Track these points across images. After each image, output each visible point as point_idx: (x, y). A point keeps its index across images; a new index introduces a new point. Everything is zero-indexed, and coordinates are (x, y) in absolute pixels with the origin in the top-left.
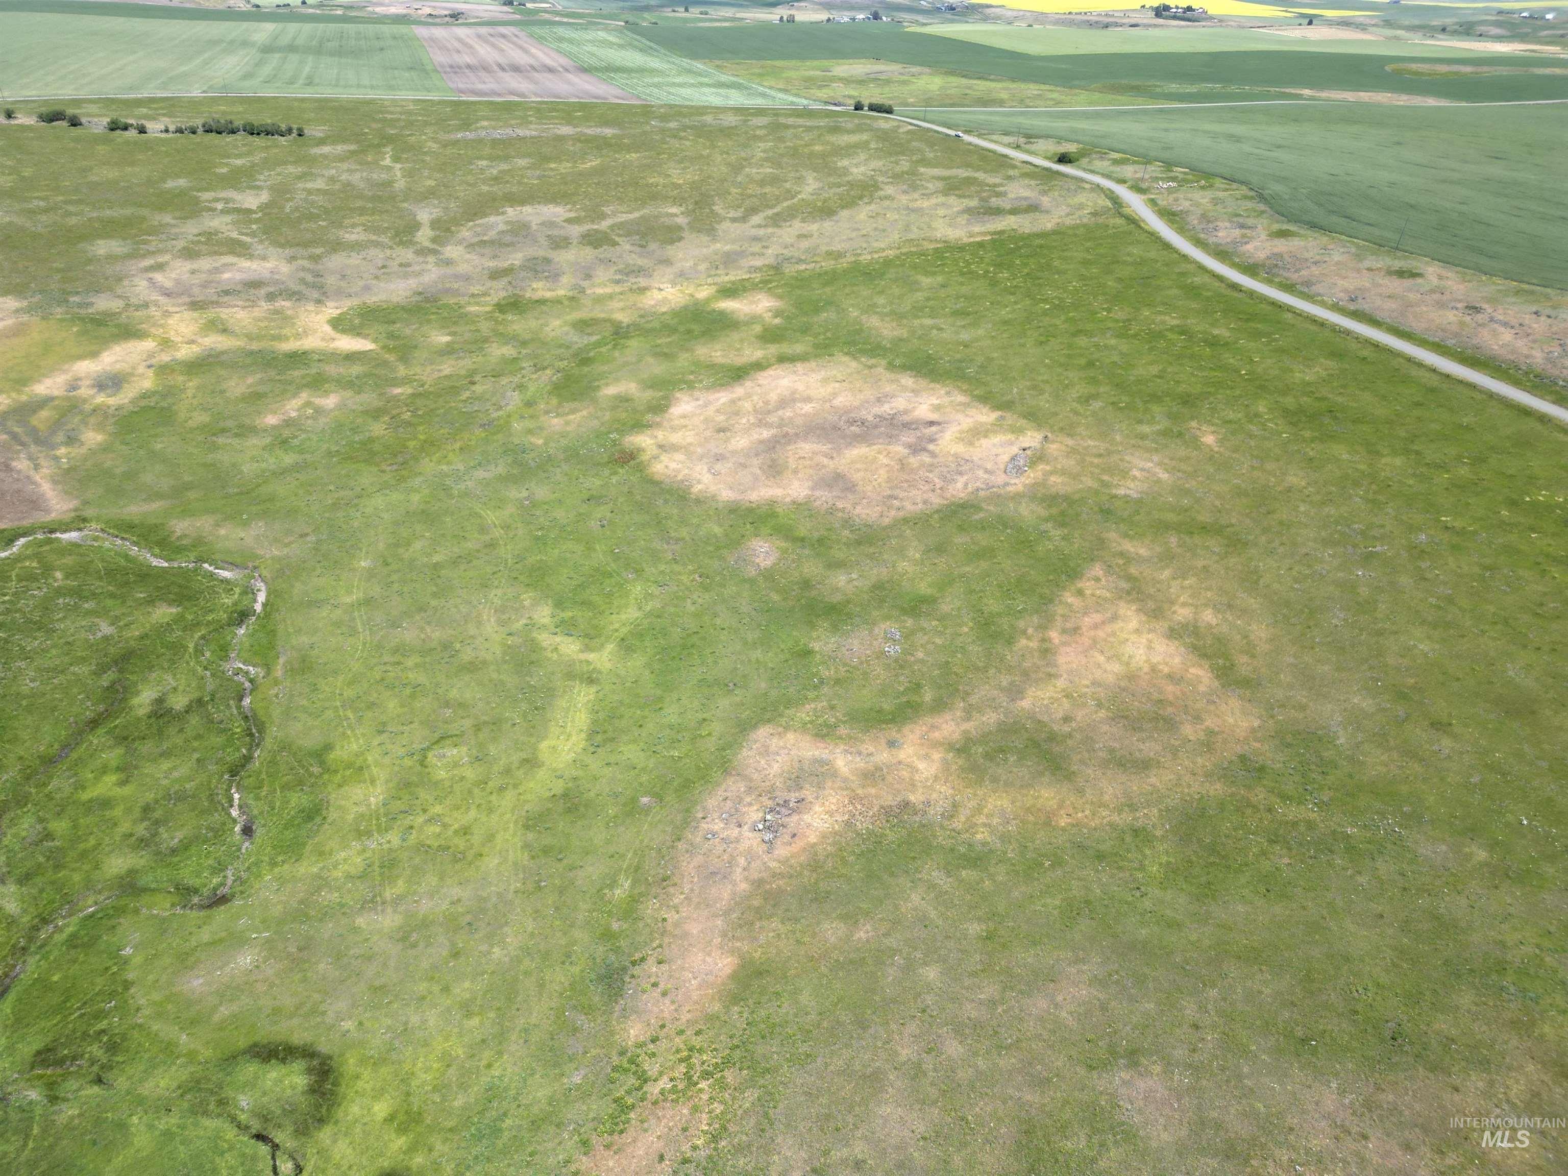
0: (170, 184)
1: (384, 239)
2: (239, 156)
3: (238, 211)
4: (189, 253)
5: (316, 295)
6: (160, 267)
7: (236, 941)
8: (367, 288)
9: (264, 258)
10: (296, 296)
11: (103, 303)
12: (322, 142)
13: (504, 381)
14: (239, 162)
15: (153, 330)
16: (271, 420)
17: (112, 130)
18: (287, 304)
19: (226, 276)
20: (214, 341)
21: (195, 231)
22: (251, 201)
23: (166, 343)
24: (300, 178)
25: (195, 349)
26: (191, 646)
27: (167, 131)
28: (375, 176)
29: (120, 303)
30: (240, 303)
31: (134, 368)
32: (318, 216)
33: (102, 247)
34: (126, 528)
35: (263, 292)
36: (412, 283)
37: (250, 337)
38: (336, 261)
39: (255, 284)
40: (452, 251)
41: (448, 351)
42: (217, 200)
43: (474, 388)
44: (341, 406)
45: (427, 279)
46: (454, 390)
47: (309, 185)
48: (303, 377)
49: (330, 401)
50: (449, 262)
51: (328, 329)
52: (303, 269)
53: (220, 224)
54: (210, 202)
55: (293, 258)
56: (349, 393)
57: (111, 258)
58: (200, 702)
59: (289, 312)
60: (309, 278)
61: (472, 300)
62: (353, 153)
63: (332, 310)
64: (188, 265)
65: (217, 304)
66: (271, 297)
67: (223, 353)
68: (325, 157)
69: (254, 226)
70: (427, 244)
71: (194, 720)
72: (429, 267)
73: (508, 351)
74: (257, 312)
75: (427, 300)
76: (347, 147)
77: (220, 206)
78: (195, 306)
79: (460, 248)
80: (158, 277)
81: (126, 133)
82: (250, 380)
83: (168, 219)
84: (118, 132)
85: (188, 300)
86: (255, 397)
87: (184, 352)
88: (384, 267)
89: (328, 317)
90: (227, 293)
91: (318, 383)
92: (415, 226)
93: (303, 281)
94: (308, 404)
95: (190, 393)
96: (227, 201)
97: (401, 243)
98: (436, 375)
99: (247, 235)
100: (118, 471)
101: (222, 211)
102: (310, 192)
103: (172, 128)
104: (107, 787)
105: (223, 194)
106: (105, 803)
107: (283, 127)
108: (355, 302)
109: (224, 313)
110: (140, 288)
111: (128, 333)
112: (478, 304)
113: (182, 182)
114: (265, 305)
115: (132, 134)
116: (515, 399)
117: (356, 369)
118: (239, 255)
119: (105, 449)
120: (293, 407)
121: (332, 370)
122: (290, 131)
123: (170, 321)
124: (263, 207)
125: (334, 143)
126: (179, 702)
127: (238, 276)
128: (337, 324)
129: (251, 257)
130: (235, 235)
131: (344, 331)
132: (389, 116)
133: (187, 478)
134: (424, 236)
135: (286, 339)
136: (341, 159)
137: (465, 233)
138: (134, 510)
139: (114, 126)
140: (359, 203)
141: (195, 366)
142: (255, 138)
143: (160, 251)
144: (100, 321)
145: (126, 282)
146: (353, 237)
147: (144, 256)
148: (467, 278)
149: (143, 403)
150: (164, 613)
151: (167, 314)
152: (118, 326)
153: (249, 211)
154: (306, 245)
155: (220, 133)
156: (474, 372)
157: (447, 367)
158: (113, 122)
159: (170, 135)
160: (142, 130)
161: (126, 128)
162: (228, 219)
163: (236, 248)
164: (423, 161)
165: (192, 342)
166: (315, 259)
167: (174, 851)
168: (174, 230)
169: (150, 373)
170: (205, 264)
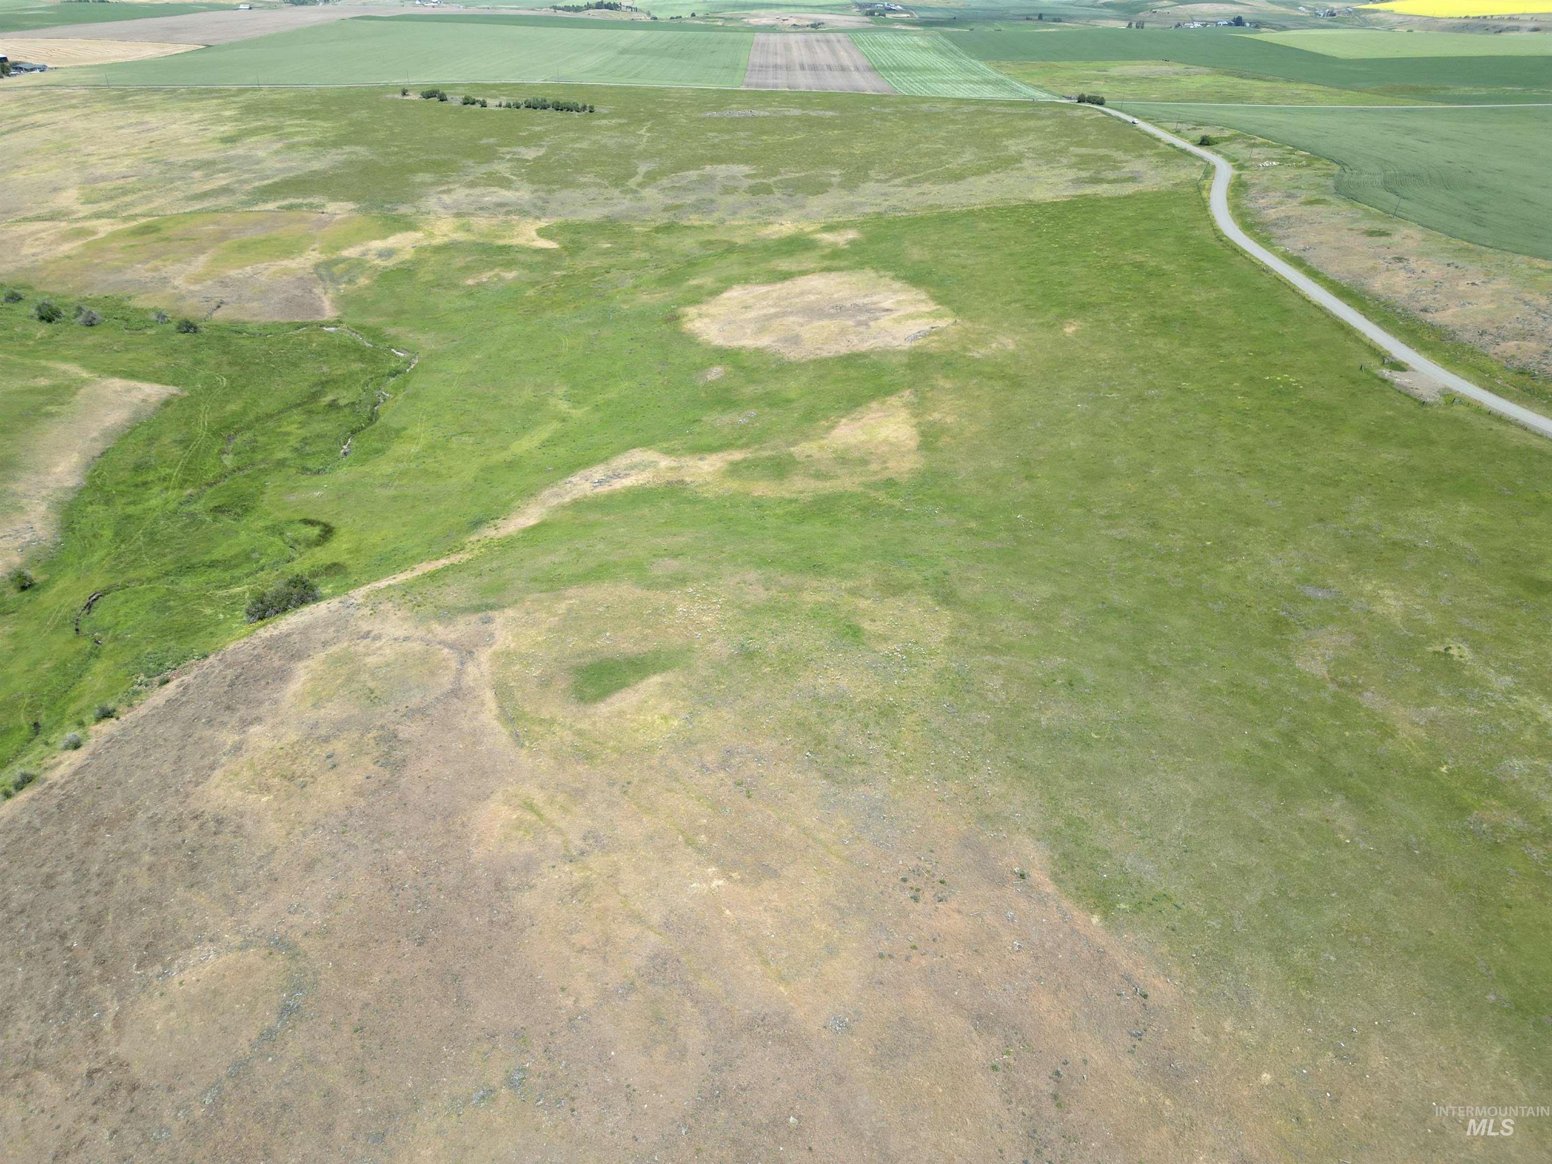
0: (484, 141)
1: (606, 183)
2: (539, 125)
3: (518, 160)
4: (472, 185)
5: (538, 213)
6: (449, 191)
7: (317, 487)
8: (574, 212)
9: (517, 190)
10: (524, 213)
11: (404, 209)
12: (605, 117)
13: (629, 273)
14: (538, 129)
15: (426, 227)
16: (470, 282)
17: (465, 104)
18: (517, 217)
19: (487, 199)
20: (460, 236)
21: (484, 171)
22: (530, 154)
23: (431, 235)
24: (573, 140)
25: (446, 239)
26: (363, 381)
27: (500, 106)
28: (626, 141)
29: (414, 210)
30: (487, 215)
31: (404, 247)
32: (569, 166)
33: (420, 177)
34: (360, 328)
35: (505, 209)
36: (606, 211)
37: (482, 235)
38: (566, 194)
39: (501, 205)
40: (647, 192)
41: (606, 253)
42: (508, 153)
43: (606, 275)
44: (515, 278)
45: (617, 209)
46: (594, 275)
47: (577, 146)
48: (502, 260)
49: (510, 275)
50: (641, 199)
51: (534, 234)
52: (539, 197)
53: (502, 168)
54: (503, 154)
55: (536, 191)
56: (527, 271)
57: (423, 184)
58: (353, 403)
59: (514, 222)
60: (540, 203)
61: (641, 223)
62: (620, 125)
63: (543, 223)
64: (467, 191)
65: (472, 214)
66: (508, 213)
67: (460, 243)
68: (600, 127)
69: (523, 170)
70: (634, 187)
71: (347, 411)
72: (625, 201)
73: (644, 255)
74: (494, 221)
75: (610, 221)
76: (619, 121)
77: (508, 157)
78: (458, 215)
79: (655, 191)
80: (445, 197)
81: (473, 107)
82: (469, 259)
83: (470, 163)
84: (469, 105)
85: (455, 211)
86: (467, 269)
87: (438, 241)
88: (594, 199)
89: (537, 227)
90: (481, 209)
91: (509, 265)
92: (635, 174)
93: (535, 205)
94: (497, 275)
95: (430, 263)
96: (515, 153)
97: (616, 186)
98: (588, 265)
99: (514, 175)
100: (369, 300)
101: (508, 160)
102: (574, 150)
103: (504, 104)
104: (292, 428)
105: (515, 149)
106: (287, 434)
107: (580, 106)
108: (560, 220)
109: (473, 220)
110: (431, 202)
111: (410, 226)
112: (643, 226)
113: (492, 140)
114: (501, 217)
115: (477, 106)
116: (631, 282)
117: (539, 258)
118: (502, 187)
119: (367, 288)
120: (485, 277)
121: (521, 257)
122: (584, 108)
123: (438, 223)
124: (537, 160)
125: (613, 118)
126: (342, 402)
127: (495, 199)
128: (542, 233)
129: (509, 188)
130: (507, 175)
131: (542, 237)
132: (665, 100)
133: (406, 307)
134: (632, 183)
135: (504, 237)
136: (609, 128)
137: (665, 182)
138: (371, 321)
139: (467, 102)
140: (604, 158)
141: (438, 249)
142: (559, 113)
143: (455, 182)
144: (396, 220)
145: (423, 199)
146: (586, 180)
147: (443, 184)
148: (647, 210)
149: (400, 266)
150: (356, 366)
151: (439, 218)
152: (406, 223)
153: (527, 161)
154: (548, 183)
155: (535, 108)
156: (614, 266)
157: (596, 263)
158: (466, 99)
159: (502, 109)
160: (484, 105)
161: (473, 103)
162: (509, 165)
163: (504, 183)
164: (669, 132)
165: (446, 235)
166: (550, 192)
167: (308, 454)
168: (472, 170)
169: (413, 251)
170: (477, 191)
